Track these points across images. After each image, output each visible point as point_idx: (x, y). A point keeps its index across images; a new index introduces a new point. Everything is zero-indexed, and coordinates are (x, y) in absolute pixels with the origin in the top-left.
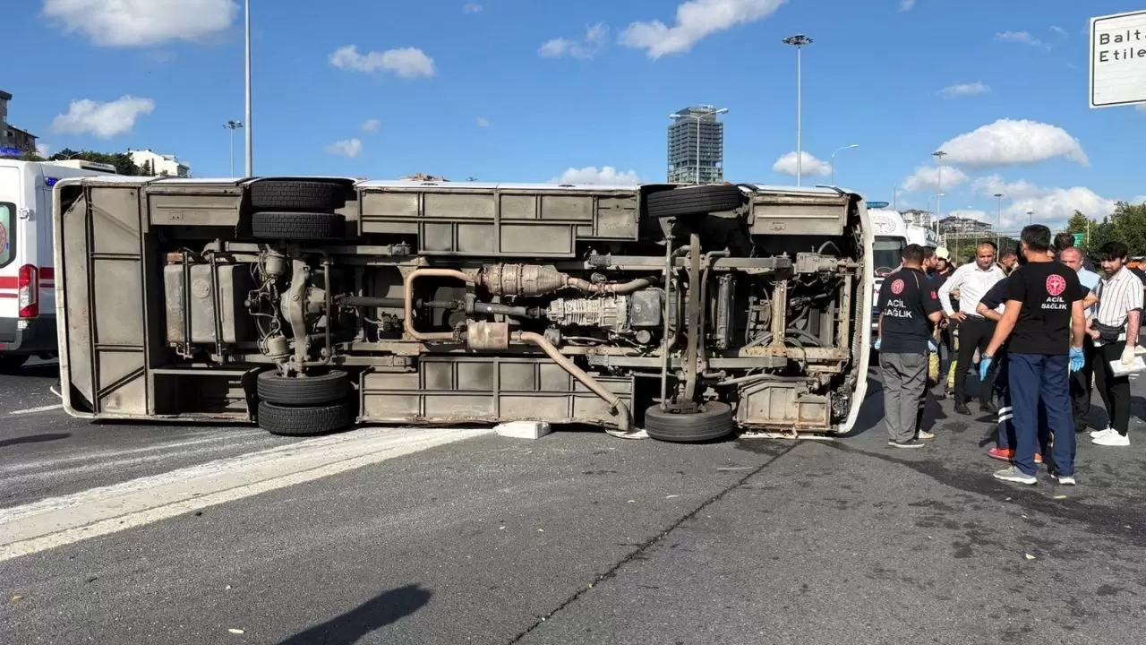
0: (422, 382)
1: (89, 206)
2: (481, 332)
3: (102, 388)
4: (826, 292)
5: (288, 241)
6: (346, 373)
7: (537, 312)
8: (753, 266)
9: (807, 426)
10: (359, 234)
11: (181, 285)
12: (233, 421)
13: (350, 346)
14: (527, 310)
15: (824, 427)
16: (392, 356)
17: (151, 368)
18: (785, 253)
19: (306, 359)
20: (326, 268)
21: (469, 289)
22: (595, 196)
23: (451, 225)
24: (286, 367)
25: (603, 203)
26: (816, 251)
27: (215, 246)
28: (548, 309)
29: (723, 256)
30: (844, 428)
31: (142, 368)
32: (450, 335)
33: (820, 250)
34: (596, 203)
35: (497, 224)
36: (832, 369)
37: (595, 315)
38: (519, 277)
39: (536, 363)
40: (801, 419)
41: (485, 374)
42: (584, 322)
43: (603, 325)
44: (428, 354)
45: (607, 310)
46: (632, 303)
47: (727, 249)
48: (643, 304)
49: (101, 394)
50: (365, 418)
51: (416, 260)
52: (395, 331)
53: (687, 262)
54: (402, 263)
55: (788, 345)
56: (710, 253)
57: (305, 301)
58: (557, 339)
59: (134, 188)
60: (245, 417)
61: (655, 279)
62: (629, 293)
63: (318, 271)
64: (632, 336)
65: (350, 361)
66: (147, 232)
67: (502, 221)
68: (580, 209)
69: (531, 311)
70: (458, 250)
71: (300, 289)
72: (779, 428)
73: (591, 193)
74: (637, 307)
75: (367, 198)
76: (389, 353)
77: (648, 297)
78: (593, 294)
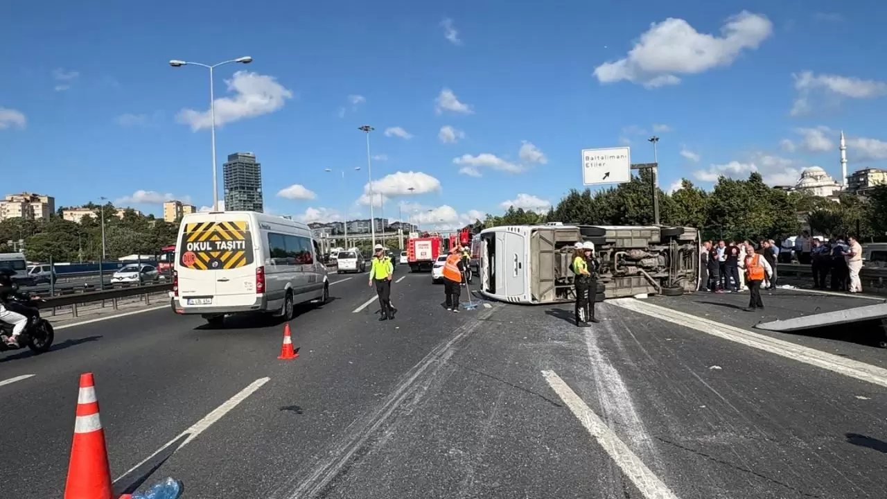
0: (616, 285)
1: (540, 236)
2: (631, 269)
21: (628, 257)
28: (642, 262)
31: (553, 285)
32: (623, 271)
33: (691, 243)
34: (651, 232)
39: (640, 278)
41: (629, 282)
43: (654, 266)
45: (653, 262)
46: (658, 259)
49: (541, 296)
50: (606, 297)
59: (552, 230)
61: (660, 252)
62: (658, 256)
66: (555, 243)
68: (648, 234)
70: (624, 246)
74: (660, 261)
76: (605, 277)
77: (662, 258)
78: (652, 257)
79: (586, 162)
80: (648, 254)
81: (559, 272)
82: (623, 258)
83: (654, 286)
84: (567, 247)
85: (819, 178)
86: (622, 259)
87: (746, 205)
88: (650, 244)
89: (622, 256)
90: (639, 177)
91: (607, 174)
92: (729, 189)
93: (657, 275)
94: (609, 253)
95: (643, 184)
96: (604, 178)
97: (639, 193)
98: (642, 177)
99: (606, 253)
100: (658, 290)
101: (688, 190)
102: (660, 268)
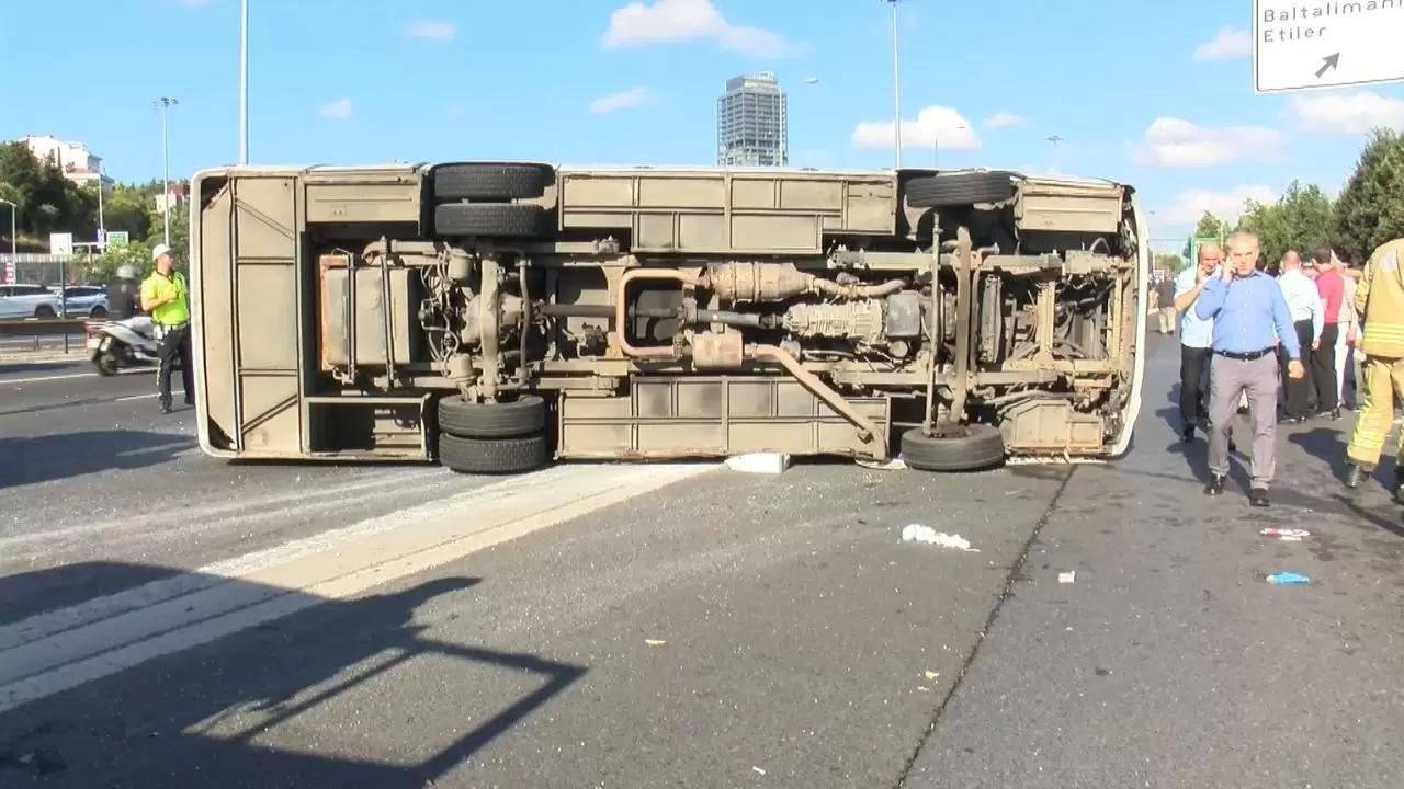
0: (635, 407)
1: (234, 202)
2: (709, 345)
3: (245, 422)
4: (1095, 296)
5: (481, 238)
6: (541, 400)
7: (773, 320)
8: (1018, 265)
9: (1080, 448)
10: (560, 229)
11: (344, 293)
12: (406, 458)
13: (542, 366)
14: (760, 318)
15: (1096, 448)
16: (595, 377)
17: (306, 395)
18: (1055, 251)
19: (499, 381)
20: (522, 270)
21: (688, 293)
22: (844, 181)
23: (672, 217)
24: (474, 392)
25: (854, 189)
26: (1087, 248)
27: (380, 245)
28: (785, 316)
29: (993, 253)
30: (1117, 449)
31: (295, 396)
32: (670, 350)
33: (1093, 248)
34: (846, 190)
35: (727, 215)
36: (1101, 383)
37: (846, 324)
38: (757, 278)
39: (773, 382)
40: (1073, 441)
41: (711, 397)
42: (831, 333)
43: (853, 335)
44: (637, 374)
45: (859, 318)
46: (888, 308)
47: (996, 245)
48: (901, 310)
49: (246, 429)
50: (565, 453)
51: (625, 258)
52: (598, 347)
53: (954, 261)
54: (607, 263)
55: (1057, 357)
56: (981, 250)
57: (500, 311)
58: (798, 354)
59: (291, 178)
60: (421, 454)
61: (911, 280)
62: (885, 296)
63: (512, 274)
64: (886, 349)
65: (545, 384)
66: (304, 230)
67: (734, 212)
68: (826, 197)
69: (765, 320)
70: (679, 246)
71: (493, 297)
72: (1048, 451)
73: (840, 178)
74: (894, 314)
75: (570, 185)
76: (590, 374)
77: (905, 302)
78: (842, 297)
79: (1263, 26)
84: (383, 244)
88: (833, 240)
91: (1332, 60)
96: (1319, 74)
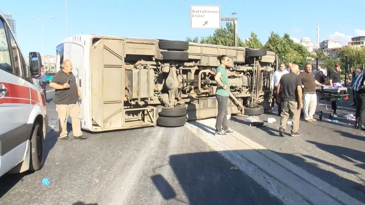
0: (200, 106)
1: (104, 46)
10: (187, 59)
11: (138, 76)
17: (124, 109)
19: (175, 101)
20: (181, 70)
23: (208, 57)
31: (121, 109)
32: (208, 91)
34: (237, 52)
37: (236, 83)
41: (213, 102)
46: (242, 79)
49: (105, 121)
54: (192, 68)
59: (121, 40)
60: (154, 124)
68: (234, 53)
70: (209, 64)
74: (244, 81)
77: (245, 78)
78: (236, 77)
79: (192, 14)
80: (234, 73)
81: (130, 92)
82: (208, 76)
83: (238, 106)
84: (143, 62)
85: (308, 42)
86: (207, 78)
87: (285, 49)
88: (235, 63)
89: (207, 74)
90: (226, 28)
91: (206, 23)
92: (275, 39)
93: (240, 96)
94: (193, 70)
95: (228, 33)
96: (204, 25)
97: (226, 38)
98: (228, 28)
99: (190, 71)
100: (241, 111)
101: (254, 39)
102: (244, 88)
